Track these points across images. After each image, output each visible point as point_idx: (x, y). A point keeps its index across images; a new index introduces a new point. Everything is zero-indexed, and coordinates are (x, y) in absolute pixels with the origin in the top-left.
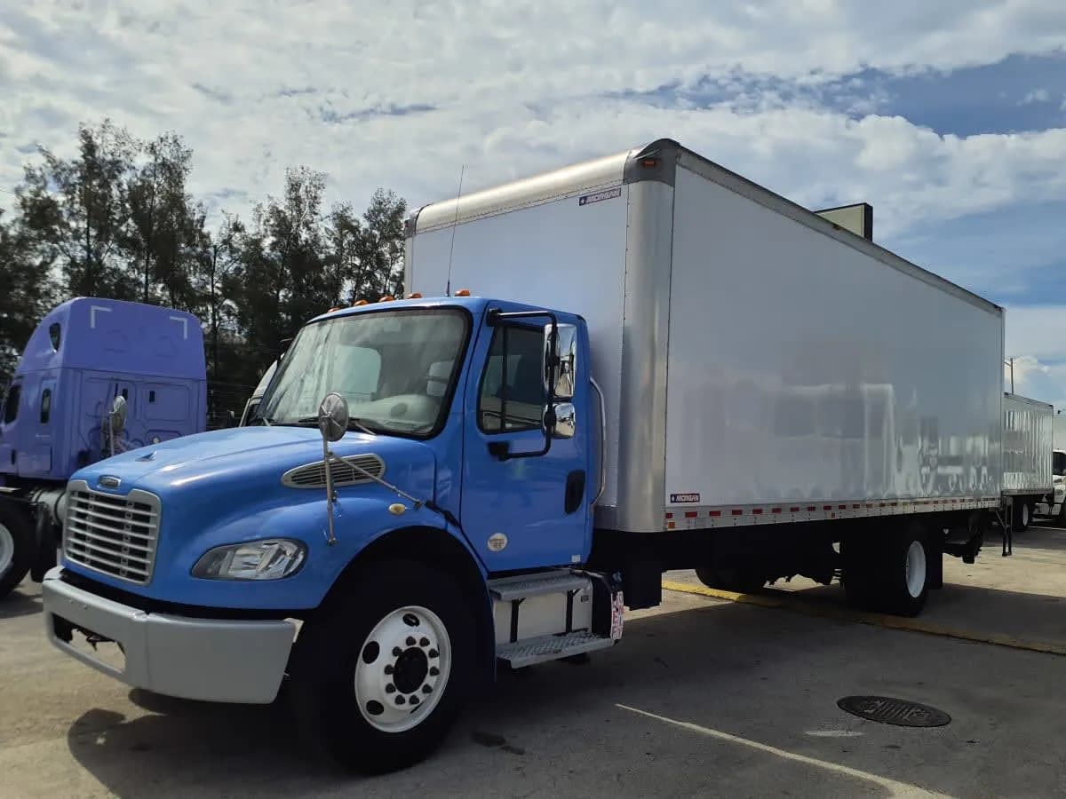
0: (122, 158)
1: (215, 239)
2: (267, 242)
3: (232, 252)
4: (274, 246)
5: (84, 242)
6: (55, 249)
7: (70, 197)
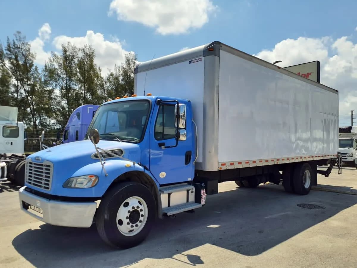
0: (74, 54)
1: (105, 79)
2: (121, 78)
3: (110, 83)
4: (123, 80)
5: (65, 82)
6: (57, 84)
7: (60, 67)
